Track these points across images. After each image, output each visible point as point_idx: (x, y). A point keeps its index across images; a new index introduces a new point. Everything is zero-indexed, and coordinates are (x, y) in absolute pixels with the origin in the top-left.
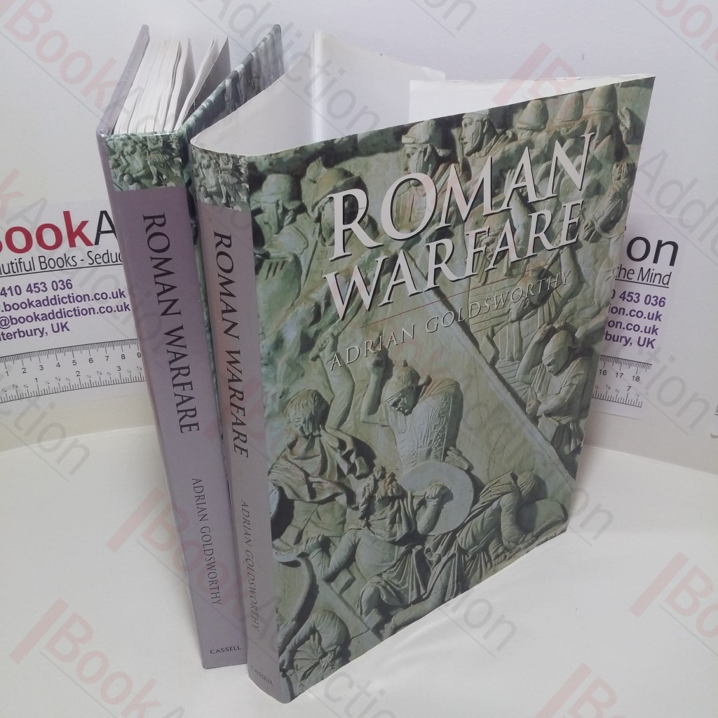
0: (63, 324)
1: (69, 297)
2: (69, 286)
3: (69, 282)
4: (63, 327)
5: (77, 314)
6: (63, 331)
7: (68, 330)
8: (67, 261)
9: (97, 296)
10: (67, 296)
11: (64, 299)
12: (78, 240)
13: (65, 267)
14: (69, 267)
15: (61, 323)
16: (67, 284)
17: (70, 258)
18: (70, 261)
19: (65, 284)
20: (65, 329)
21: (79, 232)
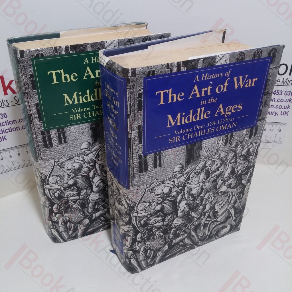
0: (3, 137)
1: (6, 122)
2: (6, 116)
3: (5, 114)
4: (3, 139)
5: (10, 131)
6: (3, 141)
7: (6, 140)
8: (3, 103)
9: (20, 120)
10: (4, 122)
11: (3, 124)
12: (9, 91)
13: (2, 106)
14: (5, 106)
15: (2, 137)
16: (4, 115)
17: (5, 101)
18: (5, 103)
19: (3, 115)
20: (4, 139)
21: (9, 87)
